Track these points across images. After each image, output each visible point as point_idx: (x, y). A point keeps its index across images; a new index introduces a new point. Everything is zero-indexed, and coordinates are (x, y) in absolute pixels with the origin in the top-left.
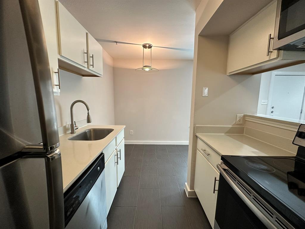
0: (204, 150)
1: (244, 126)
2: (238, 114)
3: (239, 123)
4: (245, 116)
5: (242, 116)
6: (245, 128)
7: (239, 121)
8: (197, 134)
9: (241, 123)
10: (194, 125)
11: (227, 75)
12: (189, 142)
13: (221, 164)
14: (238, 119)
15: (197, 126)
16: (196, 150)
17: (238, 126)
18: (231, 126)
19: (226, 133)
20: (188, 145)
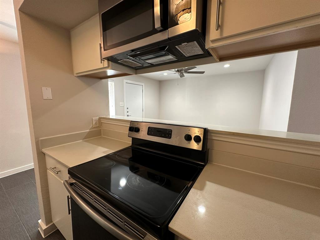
0: (53, 169)
1: (101, 128)
2: (94, 117)
3: (96, 126)
4: (100, 119)
5: (98, 119)
6: (102, 130)
7: (96, 123)
8: (43, 150)
9: (98, 126)
10: (36, 139)
11: (75, 76)
12: (33, 164)
13: (69, 178)
14: (94, 123)
15: (41, 140)
16: (46, 171)
17: (96, 129)
18: (88, 131)
19: (84, 139)
20: (34, 168)
